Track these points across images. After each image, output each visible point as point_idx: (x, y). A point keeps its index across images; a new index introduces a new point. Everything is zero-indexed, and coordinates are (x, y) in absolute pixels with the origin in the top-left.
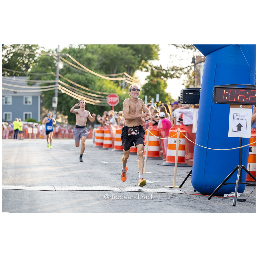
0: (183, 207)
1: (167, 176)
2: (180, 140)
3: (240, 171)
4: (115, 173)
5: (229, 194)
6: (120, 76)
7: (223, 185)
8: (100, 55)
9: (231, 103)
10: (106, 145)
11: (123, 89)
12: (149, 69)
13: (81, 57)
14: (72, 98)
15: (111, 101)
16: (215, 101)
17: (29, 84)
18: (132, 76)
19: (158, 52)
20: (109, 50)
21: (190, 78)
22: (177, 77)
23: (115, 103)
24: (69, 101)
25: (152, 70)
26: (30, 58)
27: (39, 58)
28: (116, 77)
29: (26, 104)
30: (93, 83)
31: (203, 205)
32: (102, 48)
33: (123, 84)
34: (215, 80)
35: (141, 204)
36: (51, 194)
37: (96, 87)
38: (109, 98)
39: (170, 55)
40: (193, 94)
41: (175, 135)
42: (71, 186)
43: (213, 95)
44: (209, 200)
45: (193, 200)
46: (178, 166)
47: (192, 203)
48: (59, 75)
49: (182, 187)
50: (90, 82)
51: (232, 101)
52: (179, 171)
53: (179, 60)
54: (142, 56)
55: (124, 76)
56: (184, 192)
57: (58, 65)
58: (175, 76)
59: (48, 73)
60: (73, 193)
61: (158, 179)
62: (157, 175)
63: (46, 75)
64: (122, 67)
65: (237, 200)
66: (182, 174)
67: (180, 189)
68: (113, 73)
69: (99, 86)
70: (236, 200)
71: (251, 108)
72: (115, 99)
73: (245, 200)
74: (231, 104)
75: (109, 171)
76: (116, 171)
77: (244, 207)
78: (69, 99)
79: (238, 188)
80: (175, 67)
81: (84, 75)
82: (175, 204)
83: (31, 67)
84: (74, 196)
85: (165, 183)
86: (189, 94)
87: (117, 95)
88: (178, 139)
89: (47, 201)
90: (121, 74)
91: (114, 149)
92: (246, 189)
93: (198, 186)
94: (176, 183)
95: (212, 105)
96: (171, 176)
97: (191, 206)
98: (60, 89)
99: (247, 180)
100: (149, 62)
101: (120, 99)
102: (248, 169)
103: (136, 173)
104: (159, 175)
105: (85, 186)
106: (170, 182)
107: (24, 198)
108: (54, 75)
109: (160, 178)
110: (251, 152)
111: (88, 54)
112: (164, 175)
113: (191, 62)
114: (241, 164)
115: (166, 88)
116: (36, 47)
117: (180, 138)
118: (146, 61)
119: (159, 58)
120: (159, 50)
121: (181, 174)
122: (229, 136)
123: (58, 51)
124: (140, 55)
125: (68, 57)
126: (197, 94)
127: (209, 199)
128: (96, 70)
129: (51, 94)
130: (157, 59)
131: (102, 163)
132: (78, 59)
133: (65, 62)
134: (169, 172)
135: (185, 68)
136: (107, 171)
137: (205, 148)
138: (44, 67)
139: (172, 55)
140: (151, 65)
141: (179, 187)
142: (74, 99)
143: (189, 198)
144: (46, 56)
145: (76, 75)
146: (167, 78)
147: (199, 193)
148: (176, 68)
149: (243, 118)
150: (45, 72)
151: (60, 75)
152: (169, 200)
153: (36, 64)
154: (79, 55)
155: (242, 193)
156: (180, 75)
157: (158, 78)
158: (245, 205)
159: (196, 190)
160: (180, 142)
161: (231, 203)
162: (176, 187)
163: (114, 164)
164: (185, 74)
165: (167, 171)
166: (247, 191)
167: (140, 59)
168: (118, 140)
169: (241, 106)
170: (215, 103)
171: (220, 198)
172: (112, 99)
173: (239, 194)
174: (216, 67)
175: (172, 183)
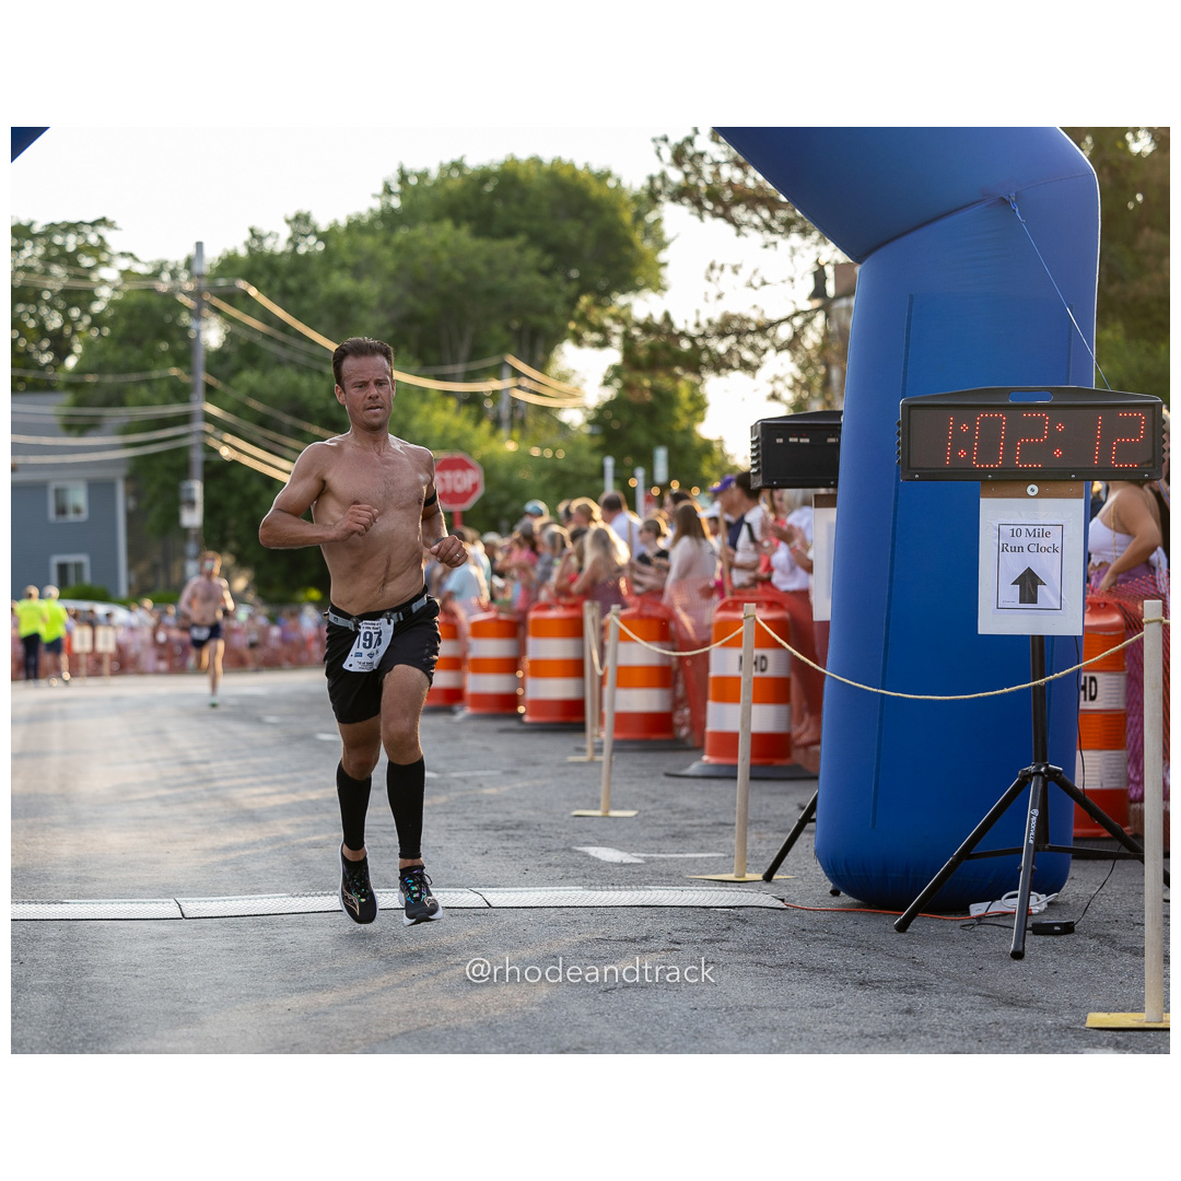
0: (776, 970)
1: (709, 829)
2: (763, 658)
3: (1039, 794)
4: (464, 824)
5: (993, 900)
6: (486, 372)
7: (964, 863)
8: (393, 277)
9: (984, 478)
11: (503, 432)
12: (615, 334)
13: (303, 291)
14: (270, 482)
15: (449, 488)
16: (909, 468)
17: (74, 426)
18: (542, 367)
19: (657, 253)
20: (434, 252)
21: (803, 368)
23: (465, 496)
24: (257, 497)
25: (627, 337)
26: (70, 305)
27: (112, 303)
28: (470, 377)
29: (62, 520)
31: (873, 958)
32: (398, 249)
33: (505, 411)
34: (905, 373)
36: (164, 937)
39: (707, 266)
40: (807, 440)
41: (734, 634)
42: (259, 891)
43: (899, 444)
44: (903, 935)
45: (825, 935)
46: (753, 779)
47: (820, 952)
48: (203, 377)
49: (775, 877)
51: (990, 468)
52: (764, 802)
53: (751, 285)
54: (584, 274)
55: (506, 372)
56: (783, 900)
57: (198, 332)
58: (735, 363)
59: (155, 374)
60: (263, 924)
61: (668, 843)
62: (660, 826)
63: (149, 382)
64: (497, 329)
65: (1030, 929)
66: (778, 813)
67: (767, 886)
68: (455, 361)
70: (1026, 929)
71: (1078, 495)
72: (466, 480)
73: (1068, 929)
74: (985, 481)
75: (440, 813)
76: (472, 815)
77: (1066, 959)
78: (256, 485)
79: (1033, 871)
80: (734, 317)
81: (321, 373)
82: (740, 960)
83: (78, 348)
84: (268, 939)
85: (695, 860)
86: (791, 440)
87: (472, 462)
89: (139, 973)
90: (492, 361)
91: (468, 711)
92: (1072, 873)
93: (847, 868)
94: (746, 861)
95: (897, 491)
96: (726, 824)
97: (813, 968)
98: (213, 443)
99: (1075, 831)
100: (621, 300)
101: (487, 480)
102: (1078, 785)
103: (566, 817)
104: (670, 825)
105: (318, 893)
106: (723, 855)
107: (35, 960)
108: (185, 379)
109: (673, 836)
110: (1093, 698)
111: (336, 276)
112: (695, 822)
113: (808, 296)
114: (1044, 759)
115: (702, 420)
116: (97, 257)
117: (759, 646)
118: (602, 296)
119: (664, 283)
120: (662, 245)
121: (776, 816)
122: (980, 632)
123: (197, 268)
124: (574, 274)
125: (246, 295)
126: (829, 440)
127: (902, 928)
129: (174, 466)
130: (659, 287)
132: (290, 302)
133: (230, 320)
134: (717, 810)
135: (780, 322)
137: (875, 690)
138: (139, 343)
139: (718, 264)
140: (623, 314)
141: (760, 877)
143: (808, 927)
144: (143, 296)
145: (284, 378)
146: (697, 372)
147: (856, 901)
148: (735, 325)
149: (1044, 542)
150: (146, 369)
151: (212, 381)
152: (711, 941)
153: (100, 334)
154: (292, 283)
155: (1058, 892)
156: (760, 356)
157: (661, 374)
158: (1072, 951)
159: (838, 888)
160: (763, 666)
161: (1003, 942)
162: (749, 877)
163: (465, 780)
164: (779, 349)
165: (707, 805)
166: (1082, 882)
167: (574, 287)
168: (481, 666)
169: (1032, 490)
170: (908, 477)
171: (953, 923)
172: (453, 479)
173: (1042, 900)
174: (910, 310)
175: (727, 860)
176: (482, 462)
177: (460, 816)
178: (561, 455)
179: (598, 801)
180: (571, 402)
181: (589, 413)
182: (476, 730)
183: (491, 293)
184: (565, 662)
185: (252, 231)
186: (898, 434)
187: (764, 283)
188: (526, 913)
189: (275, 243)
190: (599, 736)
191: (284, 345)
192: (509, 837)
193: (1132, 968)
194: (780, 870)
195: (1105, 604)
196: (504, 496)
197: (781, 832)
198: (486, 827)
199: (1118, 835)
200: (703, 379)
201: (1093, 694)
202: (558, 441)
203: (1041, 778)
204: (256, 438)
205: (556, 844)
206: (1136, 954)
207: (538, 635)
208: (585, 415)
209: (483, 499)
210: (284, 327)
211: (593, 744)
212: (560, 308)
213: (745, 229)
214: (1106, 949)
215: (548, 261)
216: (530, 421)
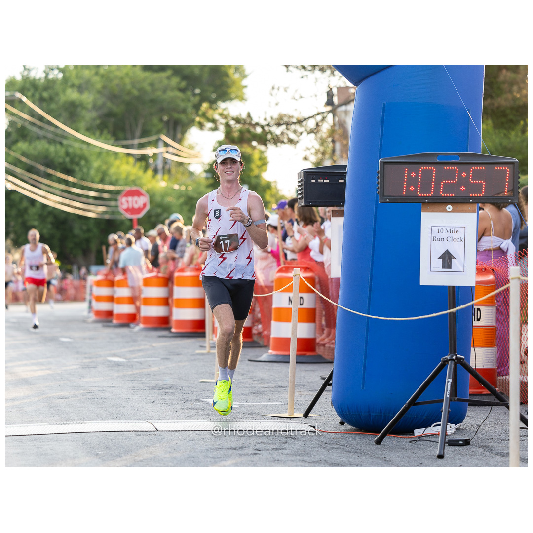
0: (312, 465)
1: (273, 389)
2: (301, 298)
3: (452, 370)
4: (142, 386)
5: (426, 427)
6: (149, 144)
7: (412, 407)
8: (99, 92)
9: (423, 201)
10: (120, 316)
11: (159, 176)
12: (221, 124)
13: (51, 99)
14: (33, 202)
15: (130, 206)
16: (384, 196)
18: (180, 141)
19: (242, 80)
20: (122, 79)
21: (323, 142)
22: (291, 141)
23: (139, 210)
24: (26, 210)
25: (227, 125)
28: (141, 146)
30: (83, 163)
31: (363, 458)
32: (102, 76)
33: (160, 166)
34: (381, 145)
35: (207, 461)
37: (92, 172)
38: (124, 200)
39: (271, 88)
40: (328, 181)
41: (288, 285)
42: (32, 422)
43: (378, 183)
44: (379, 446)
45: (337, 446)
46: (297, 363)
47: (335, 454)
49: (310, 415)
50: (77, 160)
51: (427, 196)
52: (302, 375)
53: (294, 98)
54: (203, 91)
55: (161, 144)
56: (314, 427)
58: (286, 140)
60: (35, 440)
61: (251, 397)
62: (247, 387)
64: (155, 120)
65: (447, 443)
66: (310, 381)
67: (305, 420)
68: (133, 138)
69: (98, 170)
70: (445, 443)
71: (473, 211)
72: (139, 202)
73: (467, 442)
74: (424, 203)
75: (128, 380)
76: (145, 382)
77: (466, 459)
78: (25, 204)
79: (449, 412)
80: (285, 115)
81: (61, 143)
82: (293, 459)
84: (38, 448)
85: (266, 406)
86: (319, 180)
87: (143, 191)
88: (295, 294)
90: (153, 138)
91: (141, 326)
92: (468, 413)
93: (349, 411)
94: (294, 405)
95: (376, 208)
96: (282, 387)
97: (332, 464)
99: (470, 391)
100: (222, 105)
101: (151, 202)
102: (472, 364)
103: (196, 383)
104: (252, 387)
105: (65, 423)
106: (281, 403)
109: (254, 393)
110: (478, 320)
111: (69, 91)
112: (265, 386)
113: (324, 104)
114: (455, 352)
115: (265, 170)
117: (300, 291)
118: (213, 102)
119: (246, 96)
120: (244, 76)
121: (308, 383)
122: (421, 284)
124: (198, 91)
125: (21, 101)
126: (340, 181)
128: (90, 131)
130: (242, 99)
131: (110, 361)
132: (45, 104)
133: (13, 115)
134: (277, 379)
135: (309, 118)
136: (123, 382)
137: (364, 315)
139: (276, 87)
140: (225, 113)
141: (301, 415)
142: (38, 205)
143: (328, 442)
145: (41, 146)
146: (266, 145)
147: (353, 428)
148: (286, 119)
149: (455, 236)
152: (277, 449)
154: (46, 95)
155: (461, 423)
156: (298, 136)
157: (245, 145)
158: (469, 454)
159: (344, 421)
160: (301, 303)
161: (433, 450)
162: (295, 415)
163: (141, 363)
164: (309, 133)
165: (272, 377)
166: (474, 417)
167: (197, 99)
168: (148, 302)
169: (449, 208)
170: (383, 201)
171: (405, 440)
172: (132, 201)
173: (452, 427)
174: (384, 112)
175: (284, 406)
176: (148, 192)
177: (139, 382)
178: (190, 188)
179: (213, 375)
180: (196, 160)
181: (205, 166)
182: (146, 336)
183: (153, 101)
184: (194, 300)
185: (24, 66)
186: (378, 178)
187: (301, 97)
188: (177, 433)
189: (36, 73)
190: (212, 340)
191: (41, 128)
192: (166, 393)
193: (501, 464)
194: (312, 411)
195: (485, 269)
196: (159, 210)
197: (311, 391)
198: (153, 388)
199: (494, 393)
200: (267, 148)
201: (479, 318)
202: (189, 181)
203: (453, 362)
204: (26, 178)
205: (191, 397)
206: (503, 456)
207: (179, 285)
208: (203, 167)
209: (148, 212)
210: (41, 119)
211: (210, 343)
212: (190, 110)
213: (290, 68)
214: (487, 453)
215: (183, 84)
216: (173, 170)
